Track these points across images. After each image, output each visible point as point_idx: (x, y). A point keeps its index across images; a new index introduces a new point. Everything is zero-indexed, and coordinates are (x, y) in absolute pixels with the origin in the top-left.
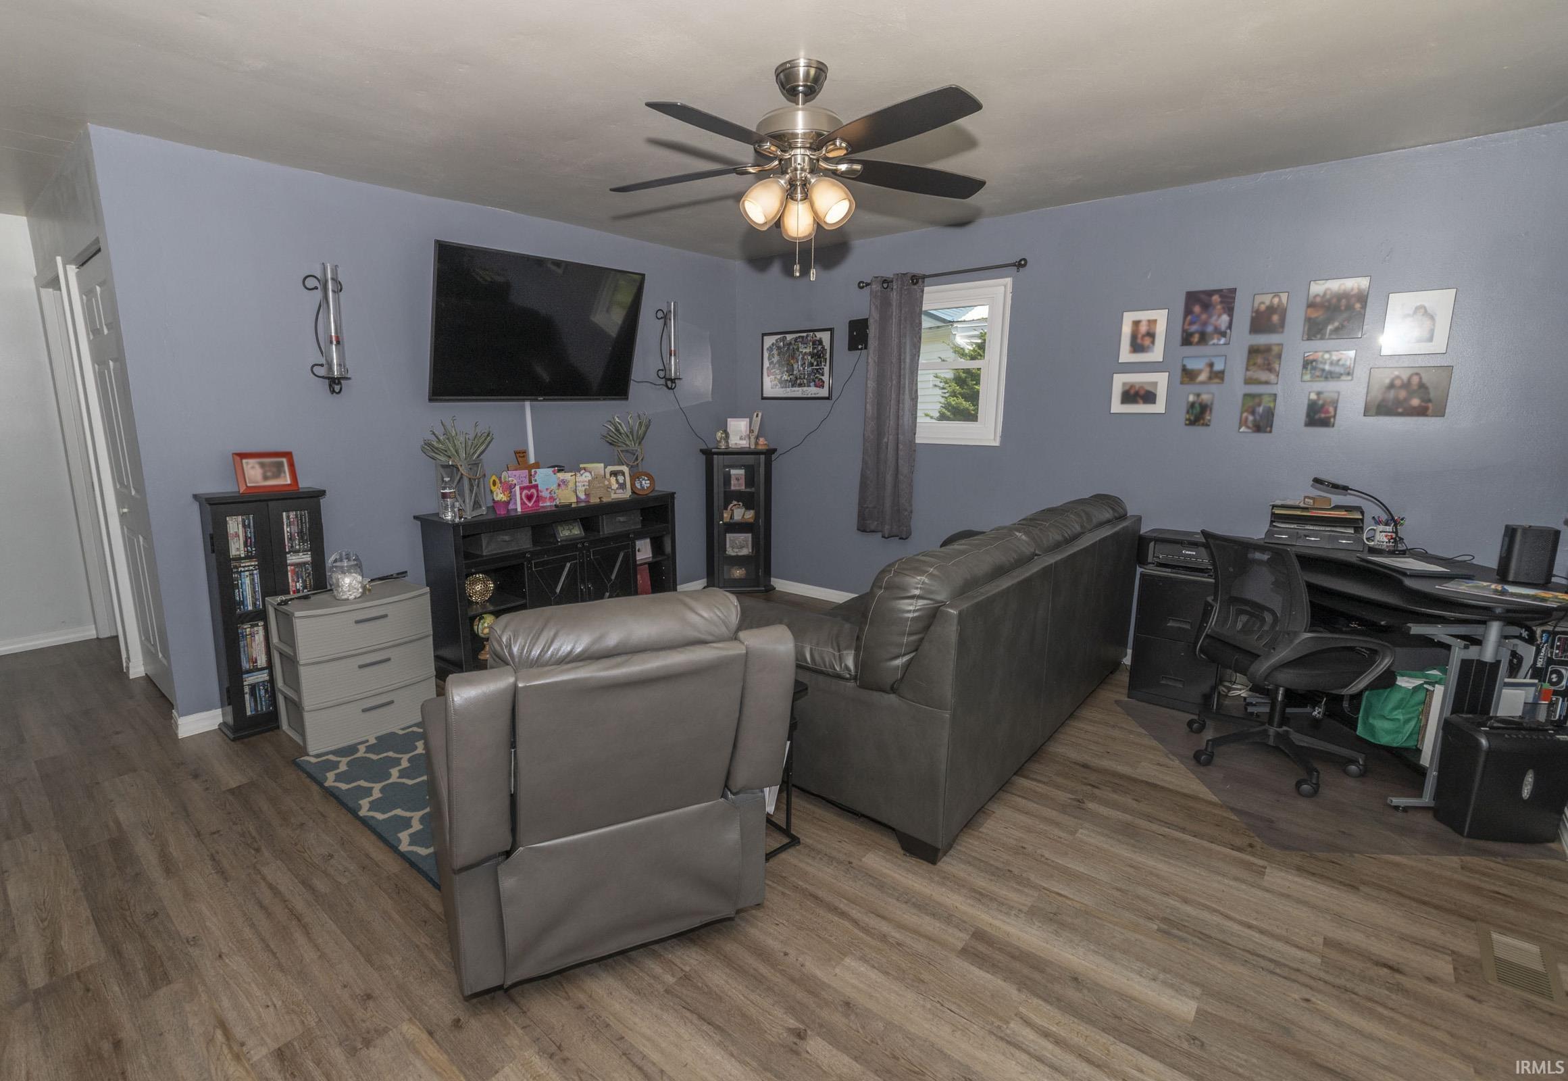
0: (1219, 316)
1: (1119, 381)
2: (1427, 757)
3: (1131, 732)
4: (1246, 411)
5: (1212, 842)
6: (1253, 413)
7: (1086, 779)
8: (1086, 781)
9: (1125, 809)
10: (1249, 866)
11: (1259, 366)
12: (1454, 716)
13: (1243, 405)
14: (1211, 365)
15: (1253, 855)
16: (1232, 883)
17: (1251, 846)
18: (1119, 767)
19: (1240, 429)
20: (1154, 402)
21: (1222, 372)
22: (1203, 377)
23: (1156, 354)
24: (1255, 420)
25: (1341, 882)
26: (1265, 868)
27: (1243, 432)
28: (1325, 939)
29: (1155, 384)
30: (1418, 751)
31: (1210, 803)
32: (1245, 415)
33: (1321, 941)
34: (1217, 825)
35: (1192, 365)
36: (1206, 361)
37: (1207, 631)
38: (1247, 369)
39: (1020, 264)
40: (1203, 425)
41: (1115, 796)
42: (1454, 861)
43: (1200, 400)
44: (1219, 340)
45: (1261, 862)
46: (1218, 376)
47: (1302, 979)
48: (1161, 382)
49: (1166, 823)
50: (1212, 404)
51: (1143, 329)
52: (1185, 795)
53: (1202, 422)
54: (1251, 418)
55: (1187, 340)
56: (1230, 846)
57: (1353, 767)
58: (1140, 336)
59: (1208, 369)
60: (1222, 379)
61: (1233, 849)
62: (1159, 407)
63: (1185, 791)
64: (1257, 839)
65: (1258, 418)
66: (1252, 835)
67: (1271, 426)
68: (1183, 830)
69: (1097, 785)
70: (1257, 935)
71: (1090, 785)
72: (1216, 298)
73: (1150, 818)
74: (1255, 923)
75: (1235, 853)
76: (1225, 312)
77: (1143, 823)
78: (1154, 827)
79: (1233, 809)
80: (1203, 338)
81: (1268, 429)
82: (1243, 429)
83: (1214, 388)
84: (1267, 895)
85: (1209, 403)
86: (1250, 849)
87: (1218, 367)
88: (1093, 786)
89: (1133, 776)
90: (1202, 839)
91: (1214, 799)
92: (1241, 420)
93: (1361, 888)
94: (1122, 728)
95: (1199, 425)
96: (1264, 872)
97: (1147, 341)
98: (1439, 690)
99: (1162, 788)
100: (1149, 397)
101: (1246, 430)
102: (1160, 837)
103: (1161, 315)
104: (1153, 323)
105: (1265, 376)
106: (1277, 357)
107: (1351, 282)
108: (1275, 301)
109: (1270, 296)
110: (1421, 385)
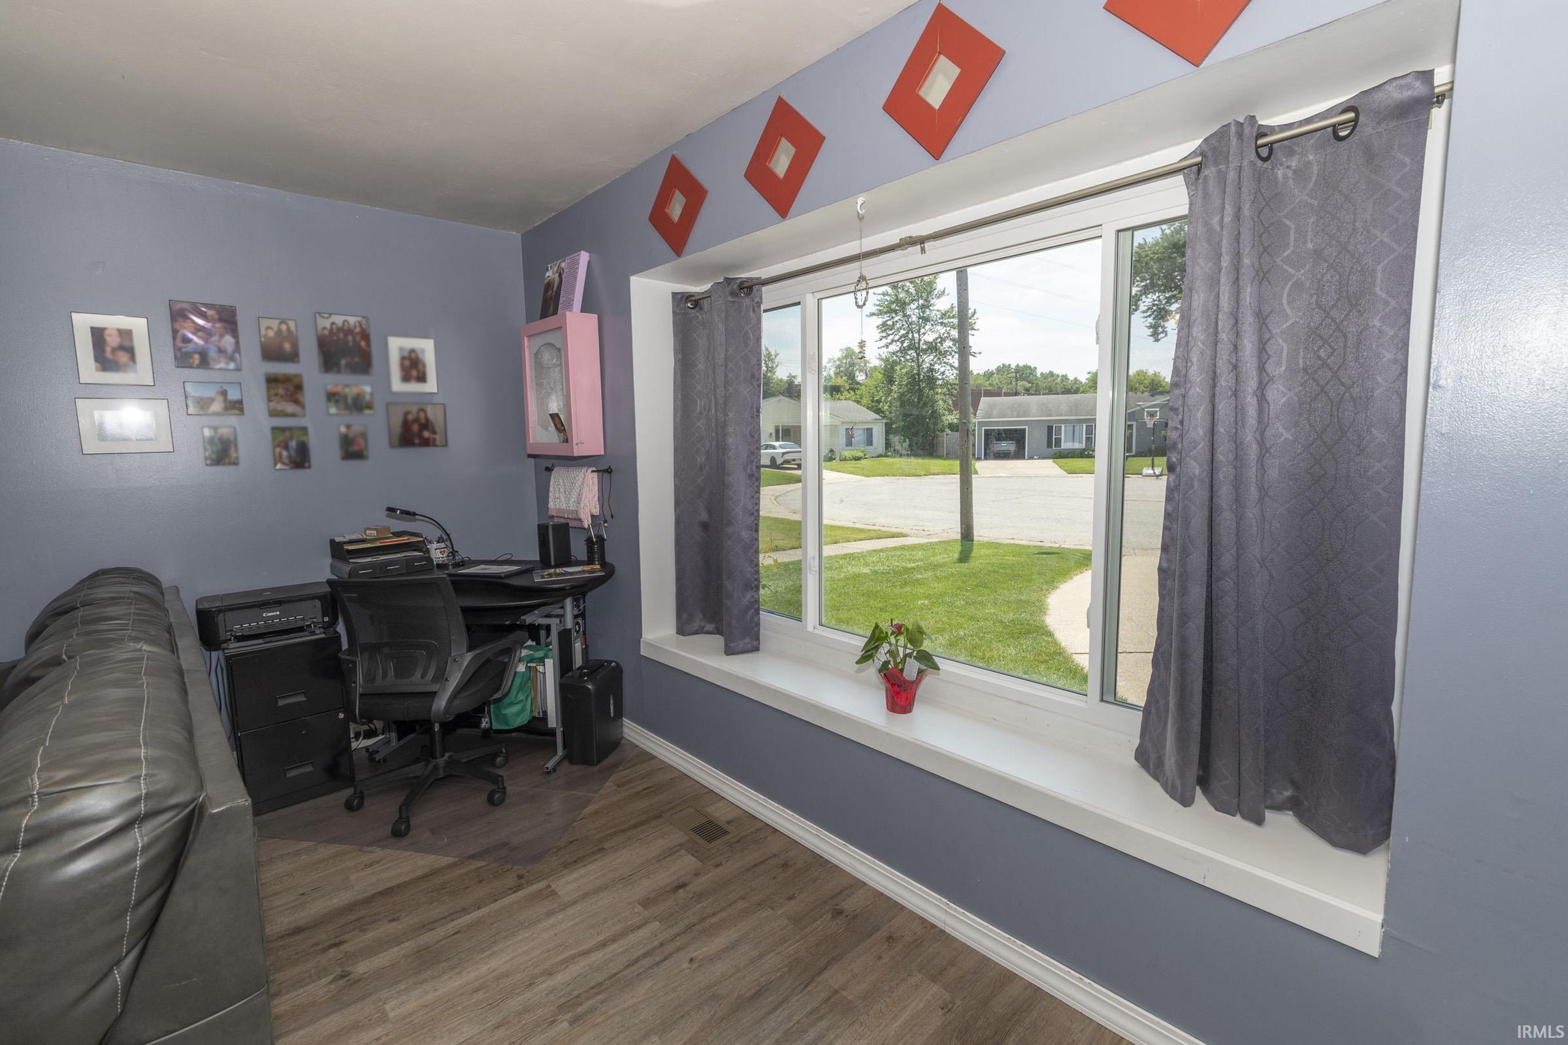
0: (221, 336)
2: (553, 721)
3: (298, 853)
4: (278, 446)
5: (496, 901)
6: (286, 447)
7: (317, 944)
8: (319, 947)
9: (397, 941)
10: (539, 896)
11: (282, 397)
12: (563, 679)
13: (274, 439)
14: (224, 393)
15: (529, 883)
16: (551, 921)
17: (520, 877)
18: (335, 901)
19: (275, 465)
21: (240, 402)
22: (216, 407)
24: (290, 457)
25: (593, 853)
26: (549, 886)
27: (280, 470)
28: (639, 904)
30: (544, 718)
31: (450, 866)
32: (278, 450)
33: (639, 909)
34: (480, 881)
35: (202, 391)
36: (216, 387)
37: (359, 690)
38: (269, 400)
40: (230, 464)
41: (369, 936)
42: (609, 786)
43: (219, 435)
44: (227, 364)
45: (542, 884)
46: (235, 406)
47: (670, 947)
49: (445, 918)
50: (235, 439)
51: (112, 340)
52: (425, 877)
53: (227, 460)
54: (285, 454)
55: (183, 362)
56: (509, 892)
57: (498, 759)
58: (108, 349)
59: (221, 398)
60: (241, 410)
61: (515, 892)
62: (165, 443)
63: (419, 873)
64: (516, 867)
65: (293, 453)
66: (509, 867)
67: (309, 461)
68: (464, 911)
69: (337, 940)
70: (615, 946)
71: (330, 947)
72: (211, 313)
73: (427, 926)
74: (601, 938)
75: (520, 894)
76: (227, 332)
77: (428, 938)
78: (442, 931)
79: (473, 857)
80: (206, 362)
81: (307, 464)
82: (279, 466)
83: (233, 420)
84: (578, 907)
85: (232, 438)
86: (523, 881)
87: (233, 395)
88: (336, 945)
89: (360, 897)
90: (486, 905)
91: (449, 860)
92: (274, 456)
93: (606, 847)
94: (282, 856)
95: (224, 464)
96: (553, 890)
97: (123, 357)
98: (549, 663)
99: (398, 886)
101: (283, 467)
102: (458, 936)
103: (138, 325)
104: (126, 334)
105: (290, 408)
106: (299, 387)
107: (352, 320)
108: (284, 327)
109: (277, 322)
110: (427, 419)
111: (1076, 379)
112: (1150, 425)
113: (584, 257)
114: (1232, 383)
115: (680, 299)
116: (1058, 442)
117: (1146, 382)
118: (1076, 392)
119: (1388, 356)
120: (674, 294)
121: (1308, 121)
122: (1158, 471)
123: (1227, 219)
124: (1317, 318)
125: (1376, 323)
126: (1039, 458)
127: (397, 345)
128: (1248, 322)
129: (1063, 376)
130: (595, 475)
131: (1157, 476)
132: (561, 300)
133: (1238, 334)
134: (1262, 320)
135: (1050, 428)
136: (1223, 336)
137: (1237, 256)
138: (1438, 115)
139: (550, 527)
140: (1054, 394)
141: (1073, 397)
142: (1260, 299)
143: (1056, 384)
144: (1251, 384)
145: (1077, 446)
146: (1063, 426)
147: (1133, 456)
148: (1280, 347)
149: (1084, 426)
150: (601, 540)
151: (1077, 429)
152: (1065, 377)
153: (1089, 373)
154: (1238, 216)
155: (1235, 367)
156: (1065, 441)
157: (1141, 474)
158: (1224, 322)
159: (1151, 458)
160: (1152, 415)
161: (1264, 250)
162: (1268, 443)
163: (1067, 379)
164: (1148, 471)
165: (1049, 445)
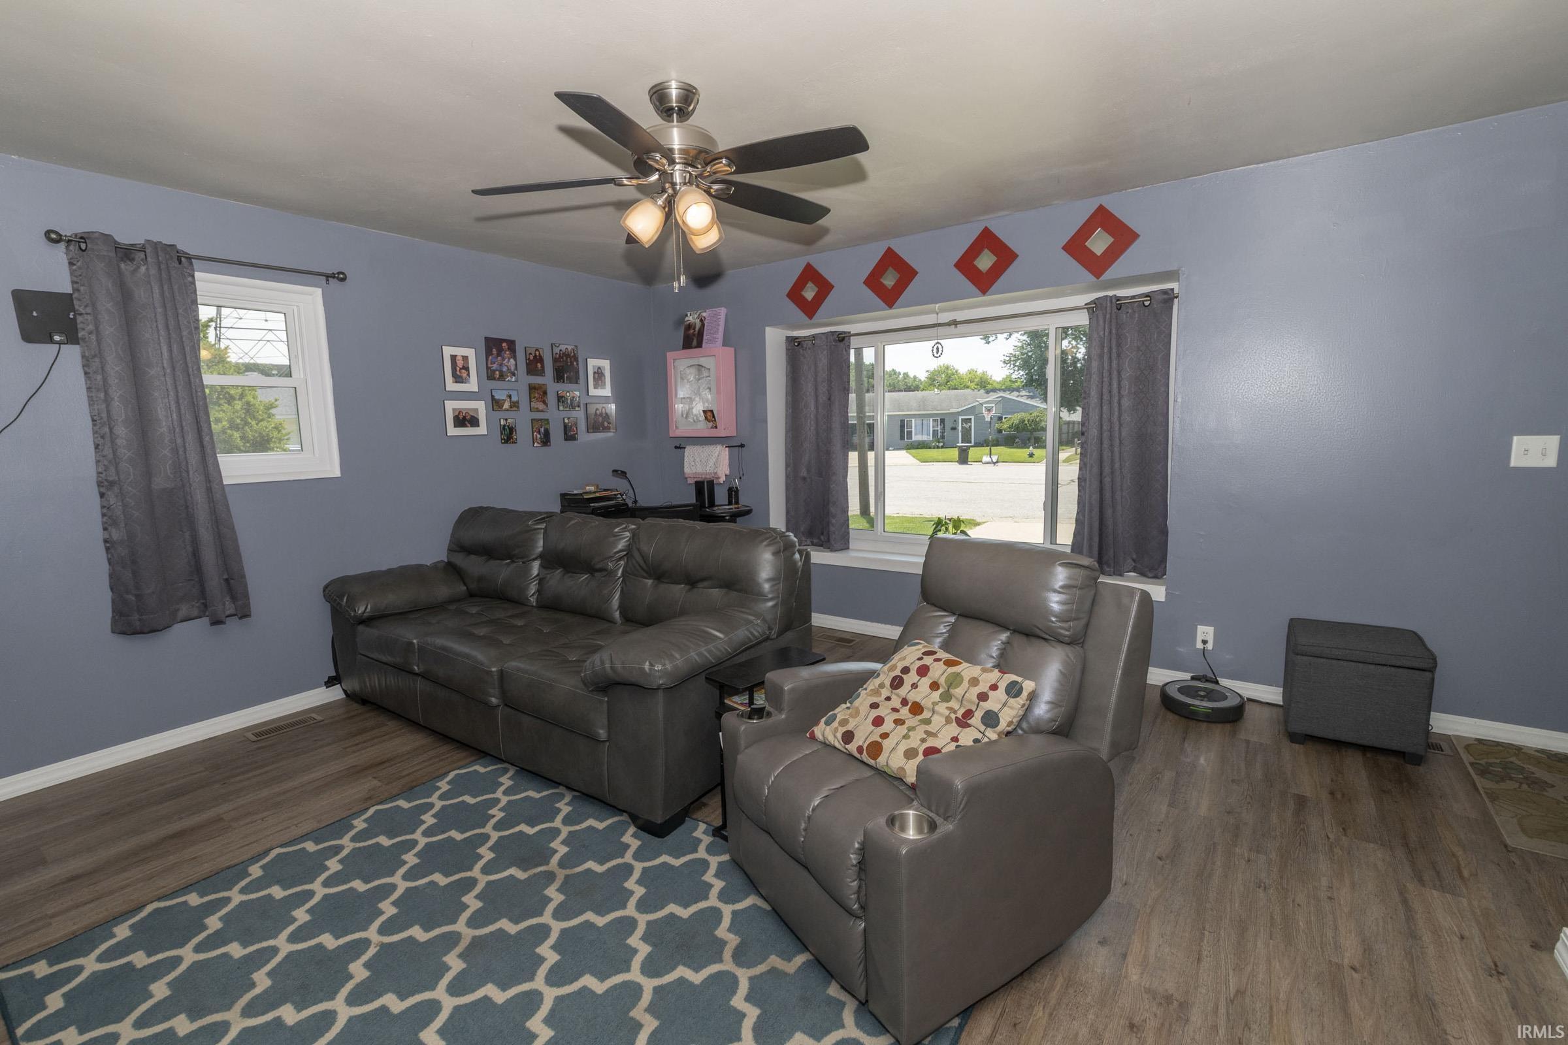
0: (509, 359)
1: (451, 406)
4: (535, 431)
6: (539, 432)
11: (536, 399)
14: (510, 397)
20: (478, 425)
22: (506, 406)
23: (472, 385)
24: (541, 438)
27: (536, 447)
29: (476, 410)
32: (535, 434)
35: (500, 395)
36: (506, 393)
38: (531, 401)
39: (341, 277)
40: (513, 443)
43: (508, 424)
44: (512, 378)
46: (515, 405)
48: (480, 408)
50: (515, 427)
51: (460, 363)
53: (512, 440)
54: (538, 436)
55: (491, 377)
58: (458, 369)
59: (508, 400)
60: (518, 407)
62: (482, 430)
65: (542, 436)
67: (550, 441)
72: (504, 345)
76: (511, 357)
80: (502, 377)
81: (549, 443)
82: (535, 444)
83: (512, 414)
85: (513, 426)
87: (514, 399)
92: (533, 438)
95: (510, 443)
97: (464, 374)
100: (474, 422)
101: (537, 445)
103: (470, 353)
104: (465, 358)
105: (541, 406)
106: (545, 393)
107: (570, 348)
108: (537, 353)
109: (534, 350)
110: (607, 414)
111: (915, 377)
112: (988, 419)
113: (723, 311)
114: (1109, 398)
115: (791, 340)
116: (910, 433)
117: (976, 380)
118: (917, 389)
119: (1163, 389)
120: (787, 338)
121: (1134, 297)
122: (995, 458)
123: (1106, 334)
124: (1139, 373)
125: (1159, 377)
126: (894, 450)
127: (593, 363)
128: (1115, 373)
129: (904, 374)
130: (727, 449)
131: (994, 463)
132: (705, 337)
133: (1111, 379)
134: (1119, 373)
135: (902, 422)
136: (1105, 379)
137: (1110, 349)
138: (1176, 301)
139: (706, 484)
140: (896, 391)
141: (919, 394)
142: (1118, 365)
143: (899, 381)
144: (1116, 399)
145: (925, 438)
146: (913, 420)
147: (972, 446)
148: (1125, 383)
149: (931, 420)
150: (737, 491)
151: (925, 422)
152: (906, 375)
153: (927, 371)
154: (1110, 332)
155: (1110, 392)
156: (915, 435)
157: (981, 461)
158: (1106, 374)
159: (988, 448)
160: (989, 410)
161: (1119, 345)
162: (1122, 422)
163: (908, 376)
164: (986, 459)
165: (902, 438)
